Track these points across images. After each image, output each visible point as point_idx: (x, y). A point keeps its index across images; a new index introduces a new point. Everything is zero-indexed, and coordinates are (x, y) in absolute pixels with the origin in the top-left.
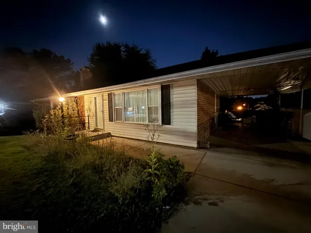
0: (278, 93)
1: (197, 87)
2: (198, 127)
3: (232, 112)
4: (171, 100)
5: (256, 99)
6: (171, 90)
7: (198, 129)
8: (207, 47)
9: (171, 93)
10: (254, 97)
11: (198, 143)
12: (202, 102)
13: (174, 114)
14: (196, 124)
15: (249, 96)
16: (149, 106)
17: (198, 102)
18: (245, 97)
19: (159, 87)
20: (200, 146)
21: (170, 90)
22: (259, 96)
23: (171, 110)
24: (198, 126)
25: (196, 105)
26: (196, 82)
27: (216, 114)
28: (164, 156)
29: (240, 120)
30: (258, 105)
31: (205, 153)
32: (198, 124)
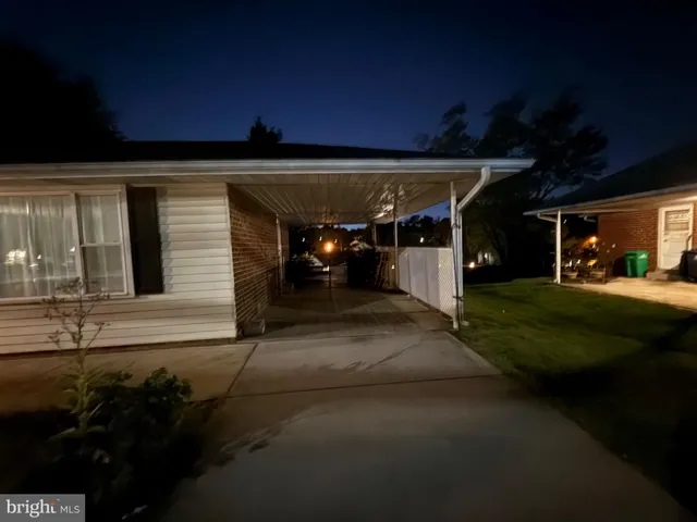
0: (372, 223)
1: (230, 201)
2: (236, 290)
3: (316, 256)
4: (162, 229)
5: (353, 231)
6: (160, 204)
7: (237, 295)
8: (259, 118)
9: (161, 210)
10: (349, 227)
11: (240, 326)
12: (245, 235)
13: (172, 264)
14: (231, 285)
15: (342, 226)
16: (87, 244)
17: (232, 234)
18: (336, 226)
19: (120, 190)
20: (244, 332)
21: (156, 205)
22: (355, 227)
23: (164, 256)
24: (237, 288)
25: (228, 242)
26: (225, 190)
27: (281, 261)
28: (128, 376)
29: (328, 269)
30: (355, 242)
31: (253, 346)
32: (236, 285)
